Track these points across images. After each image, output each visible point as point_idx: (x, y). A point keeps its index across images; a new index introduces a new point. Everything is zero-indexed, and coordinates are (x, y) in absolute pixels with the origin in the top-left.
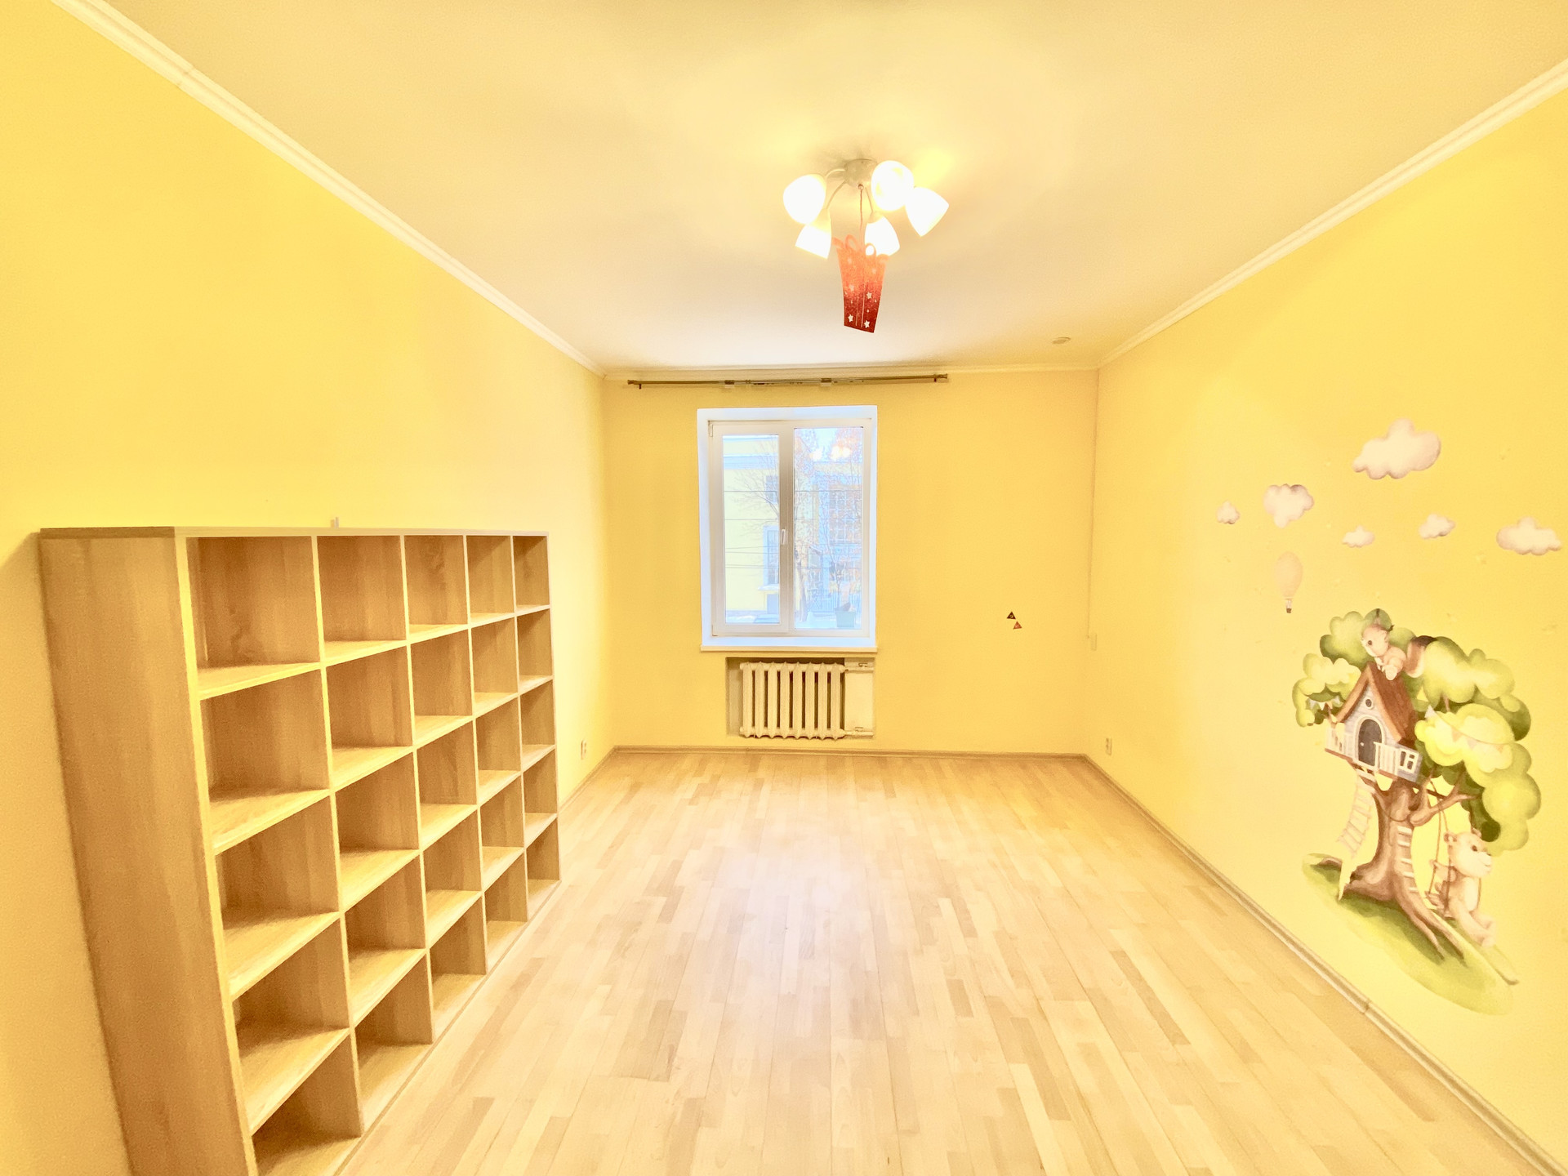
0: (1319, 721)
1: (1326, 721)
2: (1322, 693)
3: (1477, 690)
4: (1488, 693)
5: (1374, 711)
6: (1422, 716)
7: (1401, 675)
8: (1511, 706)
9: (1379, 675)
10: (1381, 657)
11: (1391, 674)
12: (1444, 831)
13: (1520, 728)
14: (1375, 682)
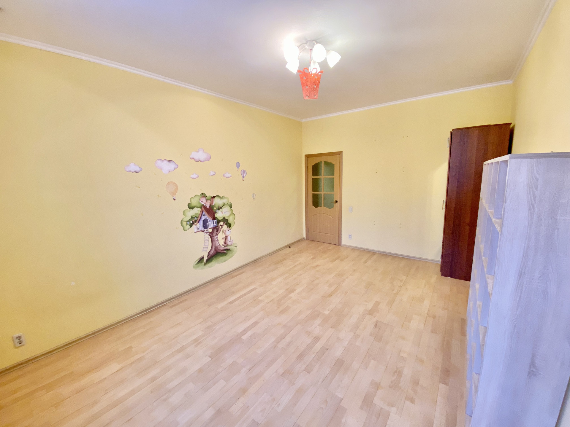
0: (191, 226)
1: (193, 225)
2: (191, 218)
3: (224, 203)
4: (226, 203)
5: (206, 216)
6: (216, 212)
7: (210, 206)
8: (229, 204)
9: (205, 208)
10: (205, 204)
11: (208, 206)
12: (223, 231)
13: (231, 207)
14: (205, 210)
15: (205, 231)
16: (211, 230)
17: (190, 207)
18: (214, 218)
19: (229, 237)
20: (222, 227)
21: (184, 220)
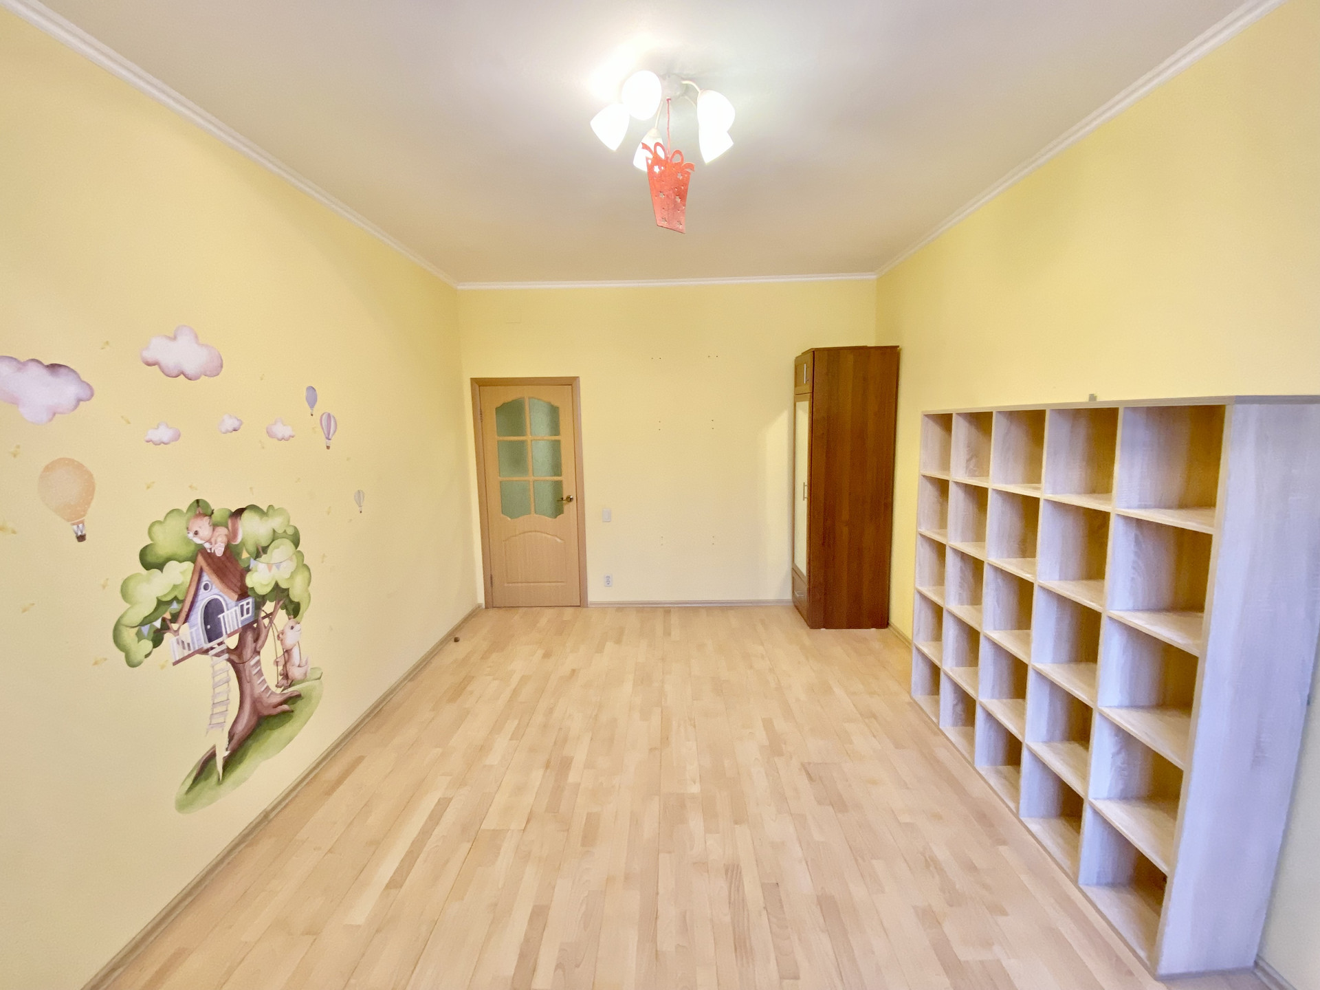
0: (157, 640)
1: (168, 636)
2: (156, 609)
3: (274, 531)
4: (280, 531)
5: (214, 590)
6: (248, 570)
7: (228, 547)
8: (290, 531)
10: (209, 541)
11: (219, 551)
13: (296, 543)
14: (209, 565)
15: (212, 648)
16: (232, 642)
17: (151, 561)
18: (244, 593)
19: (295, 653)
20: (271, 622)
21: (126, 621)
